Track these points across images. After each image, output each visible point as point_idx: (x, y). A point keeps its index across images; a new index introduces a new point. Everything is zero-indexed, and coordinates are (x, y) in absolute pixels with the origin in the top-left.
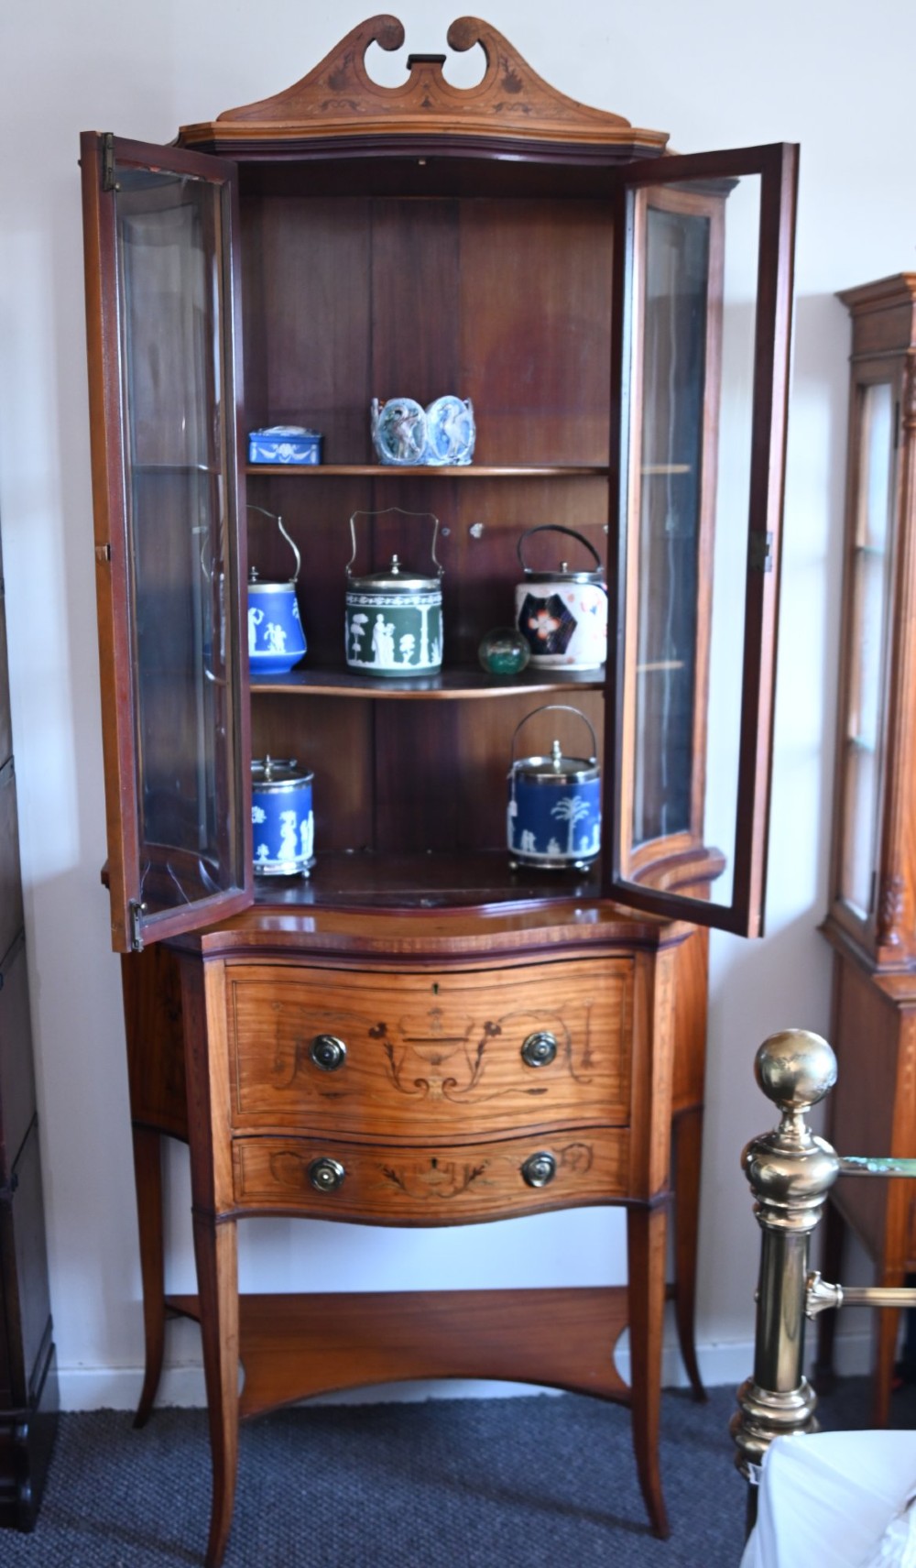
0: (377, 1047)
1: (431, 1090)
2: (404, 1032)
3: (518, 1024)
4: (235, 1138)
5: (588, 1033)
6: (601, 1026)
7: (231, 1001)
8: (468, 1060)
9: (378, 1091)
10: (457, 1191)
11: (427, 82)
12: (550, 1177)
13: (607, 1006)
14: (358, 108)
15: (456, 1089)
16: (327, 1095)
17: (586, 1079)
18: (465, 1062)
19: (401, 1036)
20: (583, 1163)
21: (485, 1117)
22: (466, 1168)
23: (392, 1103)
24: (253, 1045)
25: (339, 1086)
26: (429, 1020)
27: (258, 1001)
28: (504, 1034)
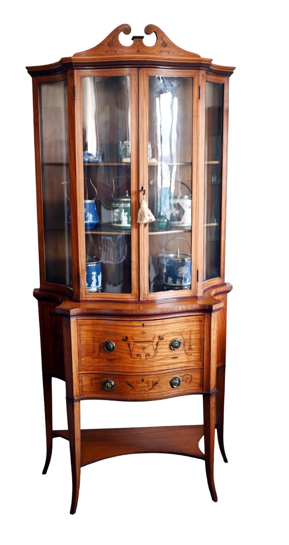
0: (124, 344)
1: (142, 357)
2: (133, 339)
3: (169, 336)
4: (79, 374)
5: (190, 339)
6: (194, 337)
7: (78, 331)
8: (153, 348)
9: (125, 358)
10: (150, 389)
11: (138, 44)
12: (179, 385)
13: (197, 330)
14: (117, 52)
15: (150, 357)
16: (109, 360)
17: (190, 354)
19: (133, 341)
20: (189, 380)
21: (158, 366)
22: (153, 382)
23: (130, 362)
24: (85, 345)
25: (113, 357)
26: (141, 335)
27: (87, 331)
28: (164, 340)
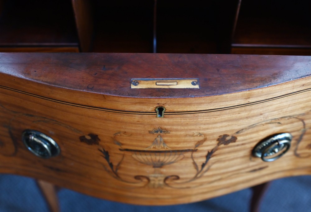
0: (93, 151)
1: (152, 182)
8: (194, 163)
9: (99, 177)
15: (178, 181)
18: (192, 165)
19: (118, 147)
23: (113, 185)
26: (151, 137)
28: (239, 141)
